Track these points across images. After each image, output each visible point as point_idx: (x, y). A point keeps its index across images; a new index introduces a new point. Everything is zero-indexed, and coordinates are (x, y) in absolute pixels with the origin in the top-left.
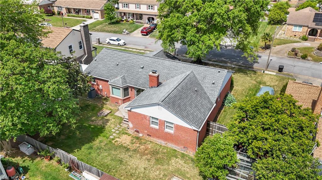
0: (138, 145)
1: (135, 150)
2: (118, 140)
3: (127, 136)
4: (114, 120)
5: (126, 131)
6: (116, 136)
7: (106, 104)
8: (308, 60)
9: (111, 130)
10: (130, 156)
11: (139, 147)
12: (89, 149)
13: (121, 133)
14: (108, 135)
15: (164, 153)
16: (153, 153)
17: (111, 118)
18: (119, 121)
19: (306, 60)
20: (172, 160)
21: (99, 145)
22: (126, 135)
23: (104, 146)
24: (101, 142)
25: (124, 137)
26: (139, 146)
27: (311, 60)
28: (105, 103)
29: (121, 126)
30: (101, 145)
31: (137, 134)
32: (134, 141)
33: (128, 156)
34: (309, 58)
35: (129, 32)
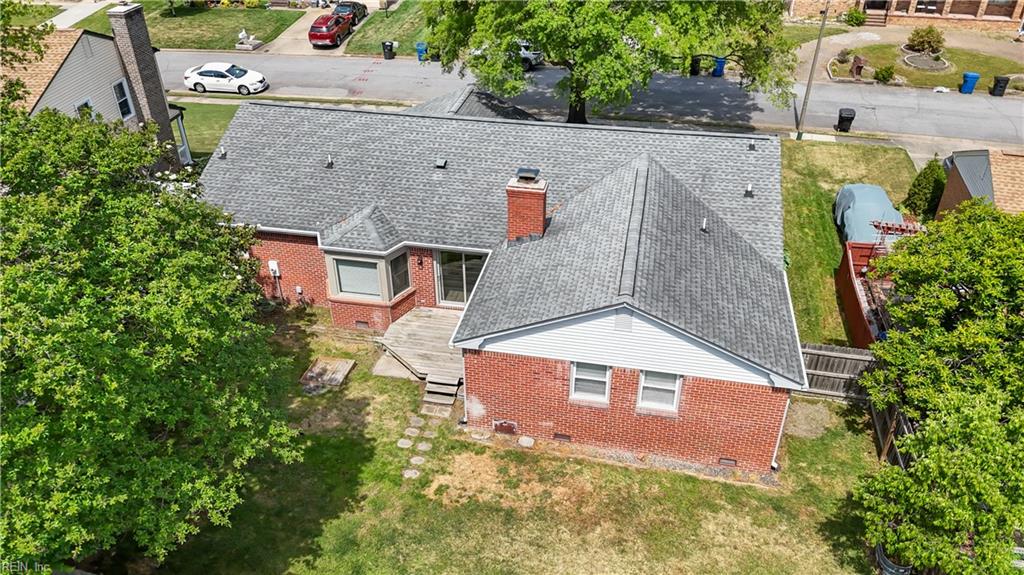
0: (539, 488)
1: (539, 513)
2: (444, 483)
3: (473, 454)
4: (386, 396)
5: (456, 437)
6: (429, 465)
7: (313, 334)
8: (896, 85)
9: (396, 442)
10: (538, 545)
11: (547, 494)
12: (344, 554)
13: (442, 448)
14: (391, 470)
15: (657, 500)
16: (617, 511)
17: (367, 393)
18: (407, 399)
19: (891, 85)
20: (704, 525)
21: (377, 522)
22: (465, 455)
23: (403, 520)
24: (378, 507)
25: (462, 461)
26: (545, 492)
27: (906, 85)
28: (308, 330)
29: (424, 417)
30: (386, 520)
31: (506, 441)
32: (513, 472)
33: (526, 546)
34: (898, 79)
35: (258, 39)
